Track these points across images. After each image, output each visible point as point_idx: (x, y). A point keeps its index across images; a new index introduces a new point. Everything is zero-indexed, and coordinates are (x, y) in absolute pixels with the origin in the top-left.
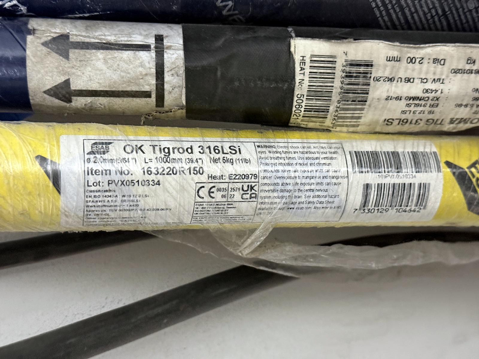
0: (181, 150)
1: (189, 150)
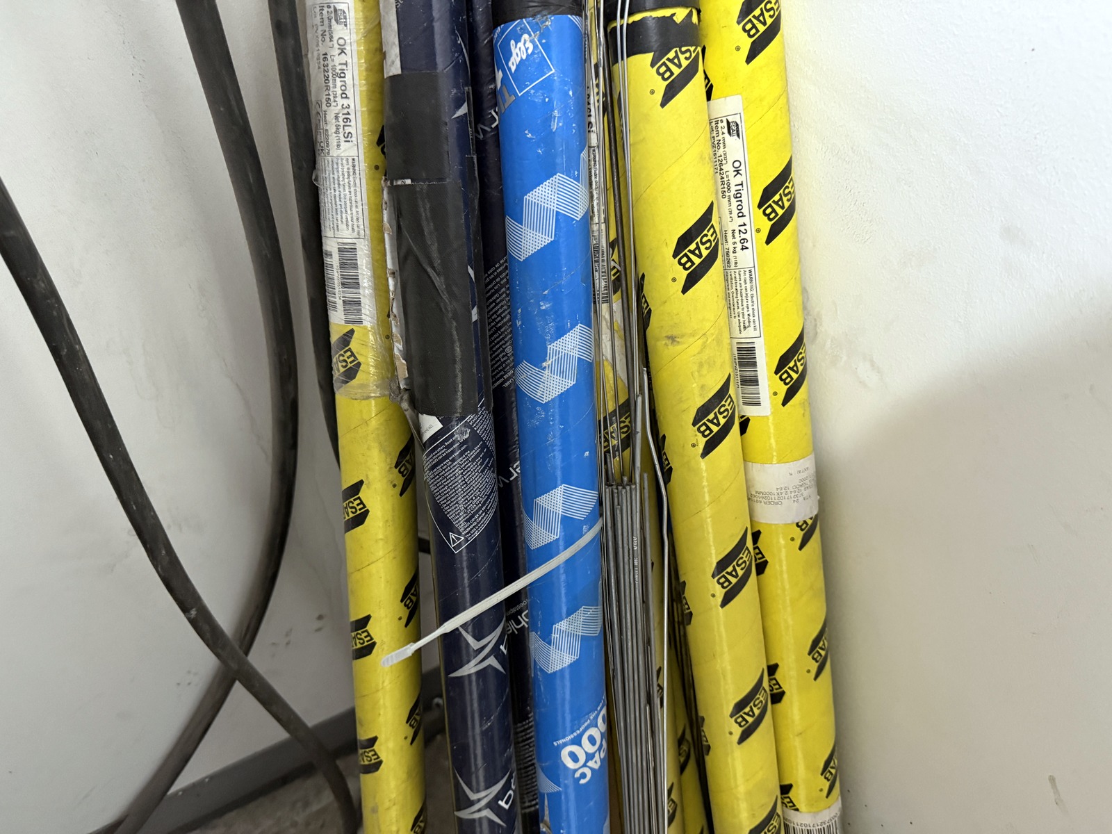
0: (343, 88)
1: (344, 96)
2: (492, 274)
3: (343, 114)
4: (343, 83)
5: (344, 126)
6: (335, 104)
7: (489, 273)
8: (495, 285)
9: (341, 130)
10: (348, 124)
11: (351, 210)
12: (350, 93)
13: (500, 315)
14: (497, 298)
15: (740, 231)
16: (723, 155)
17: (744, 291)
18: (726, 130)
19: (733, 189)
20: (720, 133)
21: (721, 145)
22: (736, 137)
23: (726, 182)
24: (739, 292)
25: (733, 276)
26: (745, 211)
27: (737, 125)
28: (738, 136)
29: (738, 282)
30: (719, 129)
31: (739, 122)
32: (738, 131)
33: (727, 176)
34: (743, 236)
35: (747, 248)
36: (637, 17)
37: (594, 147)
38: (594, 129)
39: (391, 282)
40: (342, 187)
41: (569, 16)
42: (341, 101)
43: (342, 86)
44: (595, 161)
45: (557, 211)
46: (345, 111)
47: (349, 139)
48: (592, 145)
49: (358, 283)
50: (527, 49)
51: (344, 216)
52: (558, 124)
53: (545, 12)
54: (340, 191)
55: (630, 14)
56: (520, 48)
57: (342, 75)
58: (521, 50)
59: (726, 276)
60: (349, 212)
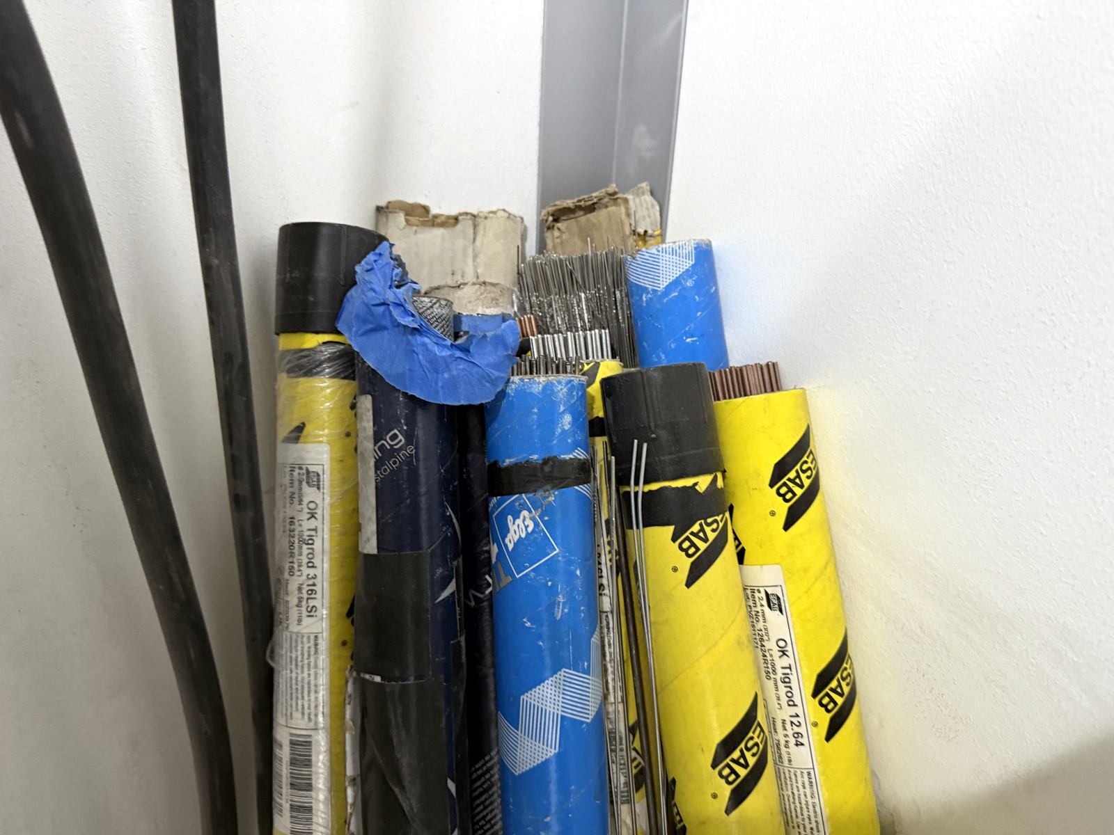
0: (310, 556)
1: (310, 565)
2: (481, 768)
3: (308, 585)
4: (311, 551)
5: (308, 599)
6: (299, 573)
7: (477, 766)
8: (484, 783)
9: (304, 603)
10: (313, 596)
11: (309, 695)
12: (317, 561)
13: (489, 821)
14: (486, 800)
15: (792, 722)
16: (763, 629)
17: (802, 797)
18: (765, 602)
19: (780, 672)
20: (758, 604)
21: (761, 618)
22: (778, 612)
23: (770, 662)
24: (796, 797)
25: (787, 776)
26: (797, 699)
27: (778, 598)
28: (781, 611)
29: (795, 784)
30: (757, 599)
31: (780, 596)
32: (780, 606)
33: (771, 655)
34: (796, 729)
35: (802, 744)
36: (655, 486)
37: (607, 612)
38: (606, 591)
39: (350, 792)
40: (300, 668)
41: (576, 487)
42: (306, 571)
43: (309, 554)
44: (608, 628)
45: (562, 716)
46: (311, 582)
47: (311, 614)
48: (605, 610)
49: (310, 785)
50: (526, 527)
51: (300, 703)
52: (563, 611)
53: (548, 487)
54: (297, 673)
55: (646, 482)
56: (518, 525)
57: (310, 542)
58: (519, 527)
59: (778, 777)
60: (306, 698)
